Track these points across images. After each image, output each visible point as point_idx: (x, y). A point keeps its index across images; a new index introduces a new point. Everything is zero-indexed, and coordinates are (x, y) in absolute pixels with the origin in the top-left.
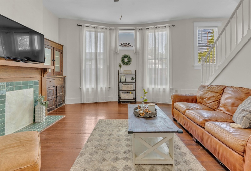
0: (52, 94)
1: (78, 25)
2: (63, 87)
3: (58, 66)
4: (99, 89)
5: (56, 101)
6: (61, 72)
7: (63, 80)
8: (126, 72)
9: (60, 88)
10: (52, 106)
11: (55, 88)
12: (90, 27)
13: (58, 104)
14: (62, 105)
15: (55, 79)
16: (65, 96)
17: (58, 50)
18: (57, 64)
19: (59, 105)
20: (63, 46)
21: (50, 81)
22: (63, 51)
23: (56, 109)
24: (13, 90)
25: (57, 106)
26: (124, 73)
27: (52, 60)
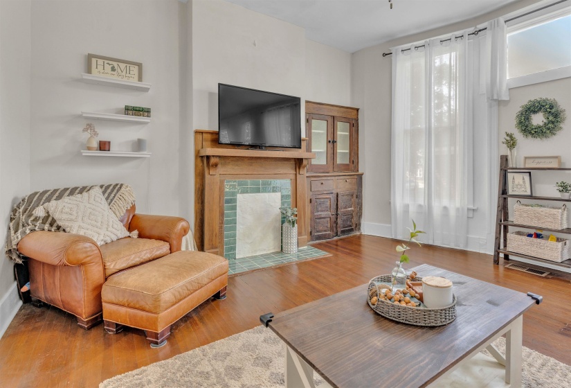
0: (327, 207)
1: (385, 55)
2: (355, 196)
3: (344, 153)
4: (437, 211)
5: (336, 223)
6: (352, 166)
7: (354, 181)
8: (537, 160)
9: (346, 197)
10: (325, 231)
11: (333, 197)
12: (413, 48)
13: (339, 230)
14: (352, 234)
15: (333, 178)
16: (360, 217)
17: (343, 120)
18: (342, 149)
19: (343, 232)
20: (358, 110)
21: (322, 181)
22: (357, 120)
23: (335, 238)
24: (247, 192)
25: (339, 233)
26: (527, 166)
27: (329, 142)
